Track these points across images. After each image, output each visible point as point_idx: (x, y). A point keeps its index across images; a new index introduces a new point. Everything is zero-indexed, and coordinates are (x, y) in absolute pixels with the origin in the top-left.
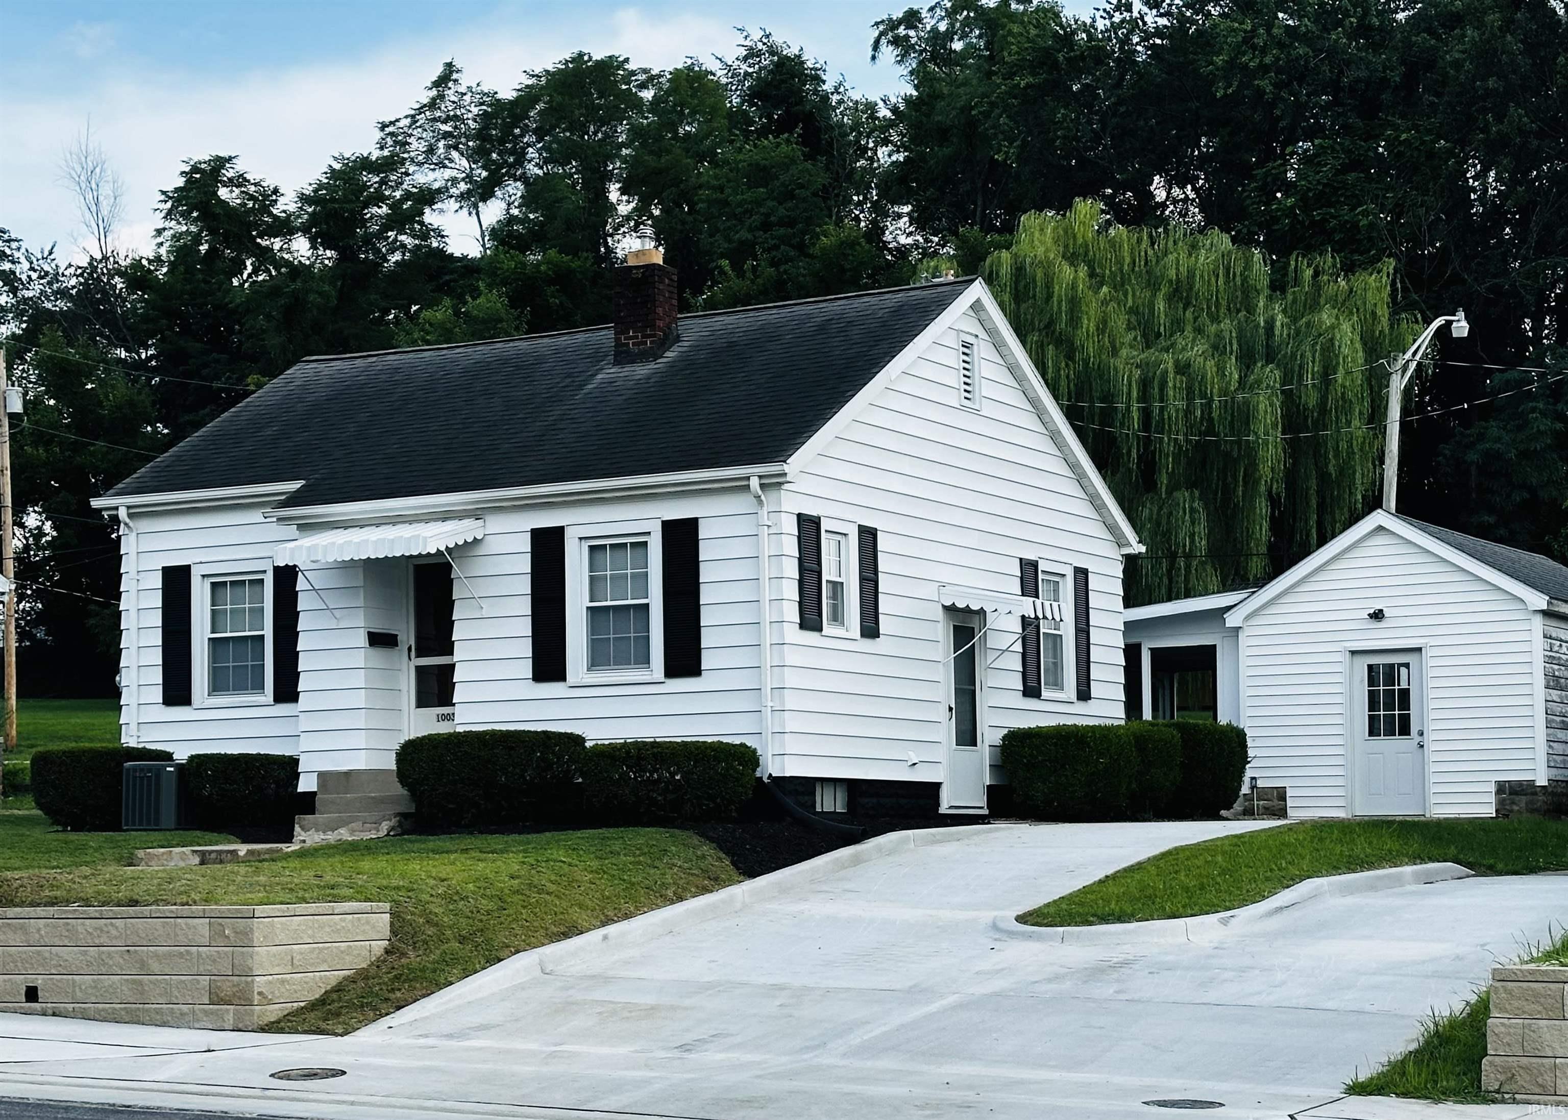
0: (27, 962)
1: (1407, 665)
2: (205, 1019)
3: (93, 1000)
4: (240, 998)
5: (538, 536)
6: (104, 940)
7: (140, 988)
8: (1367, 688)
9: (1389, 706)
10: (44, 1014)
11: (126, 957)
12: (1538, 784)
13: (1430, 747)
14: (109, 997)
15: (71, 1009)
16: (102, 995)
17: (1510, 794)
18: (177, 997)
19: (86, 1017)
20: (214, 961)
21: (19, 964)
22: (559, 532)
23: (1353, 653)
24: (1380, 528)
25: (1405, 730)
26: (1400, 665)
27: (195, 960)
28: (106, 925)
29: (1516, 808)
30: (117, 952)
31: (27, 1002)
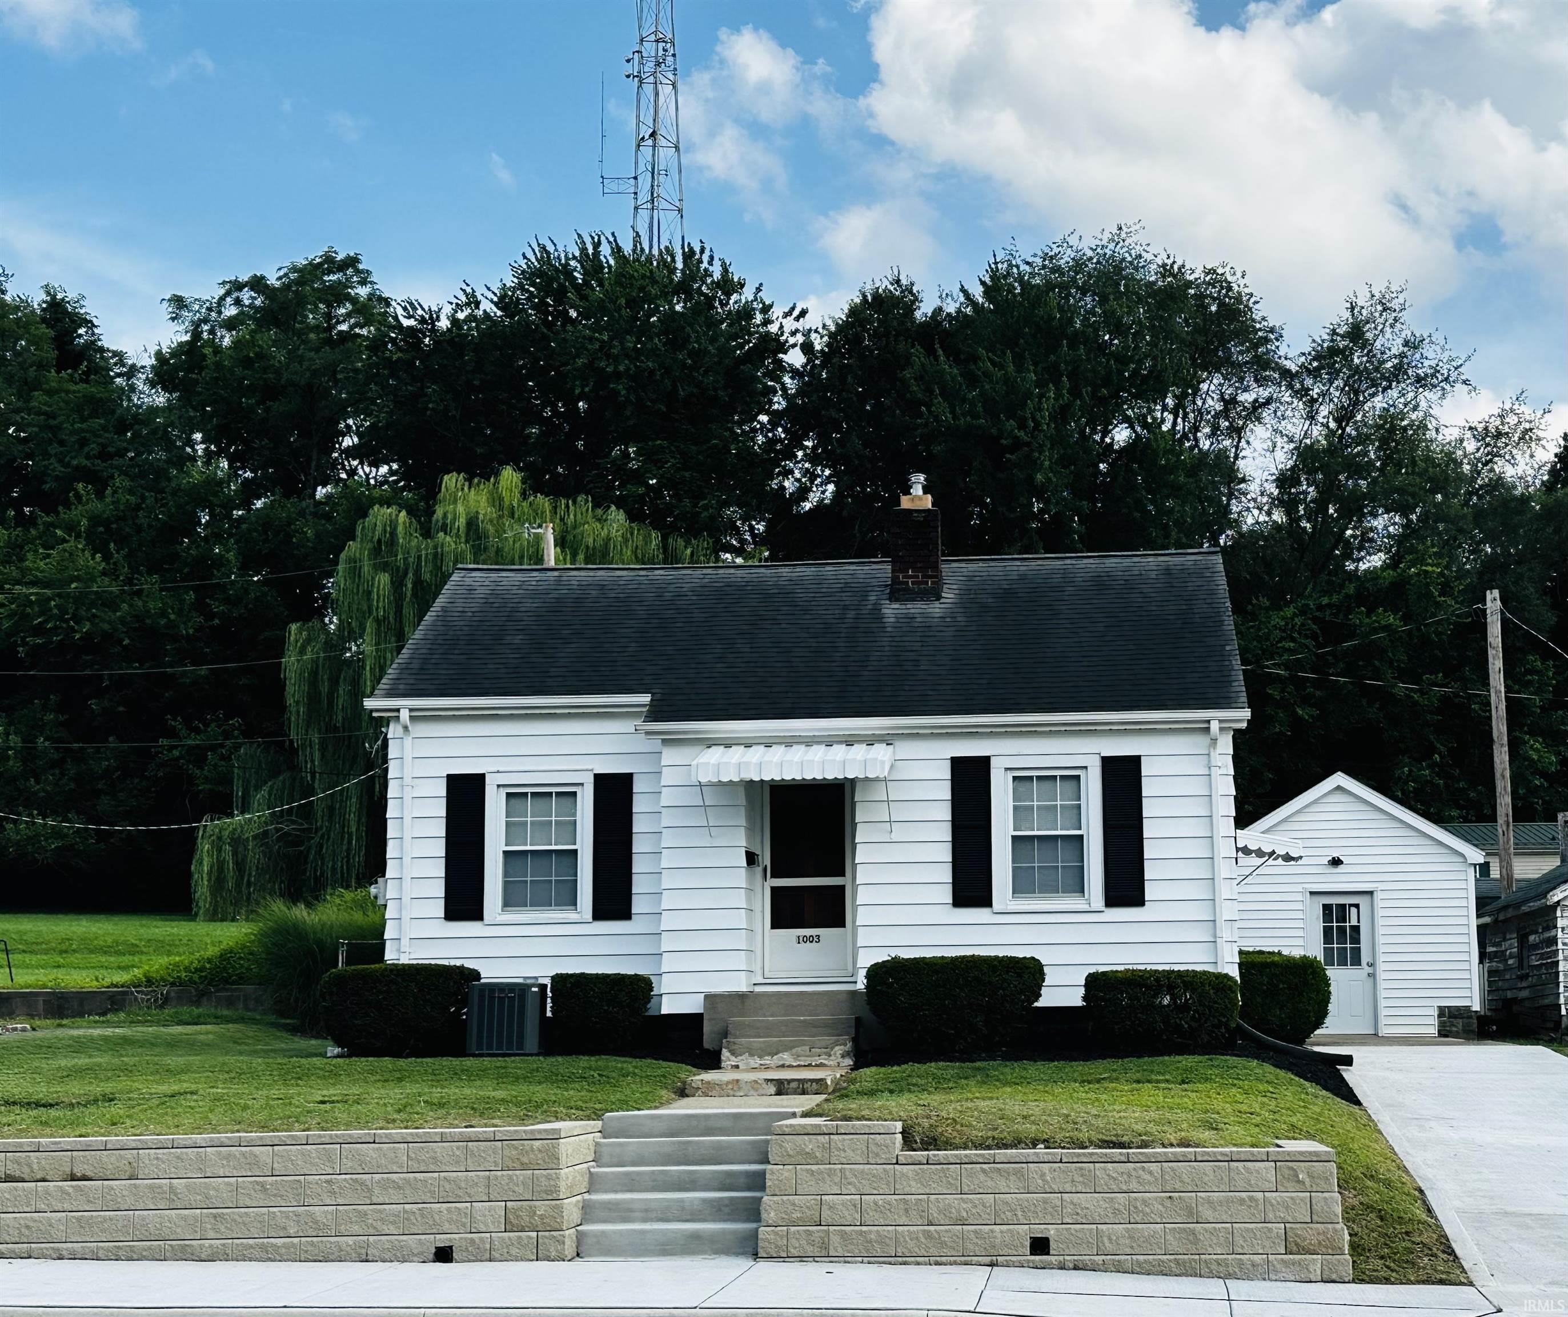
0: (1029, 1211)
1: (1357, 906)
2: (1284, 1270)
3: (1128, 1251)
4: (1327, 1247)
5: (958, 765)
6: (1134, 1186)
7: (1191, 1238)
8: (1322, 924)
9: (1342, 939)
10: (1062, 1267)
11: (1168, 1203)
12: (1474, 1009)
13: (1381, 976)
14: (1149, 1247)
15: (1101, 1262)
16: (1139, 1246)
17: (1450, 1017)
18: (1243, 1247)
19: (1120, 1269)
20: (1287, 1208)
21: (1019, 1213)
22: (984, 763)
23: (1311, 893)
24: (1339, 788)
25: (1357, 961)
26: (1351, 905)
27: (1261, 1207)
28: (1135, 1169)
29: (1454, 1029)
30: (1156, 1199)
31: (1031, 1254)
